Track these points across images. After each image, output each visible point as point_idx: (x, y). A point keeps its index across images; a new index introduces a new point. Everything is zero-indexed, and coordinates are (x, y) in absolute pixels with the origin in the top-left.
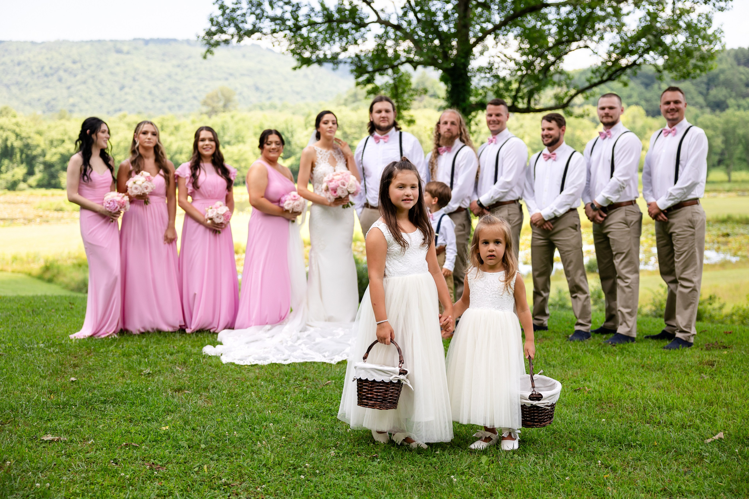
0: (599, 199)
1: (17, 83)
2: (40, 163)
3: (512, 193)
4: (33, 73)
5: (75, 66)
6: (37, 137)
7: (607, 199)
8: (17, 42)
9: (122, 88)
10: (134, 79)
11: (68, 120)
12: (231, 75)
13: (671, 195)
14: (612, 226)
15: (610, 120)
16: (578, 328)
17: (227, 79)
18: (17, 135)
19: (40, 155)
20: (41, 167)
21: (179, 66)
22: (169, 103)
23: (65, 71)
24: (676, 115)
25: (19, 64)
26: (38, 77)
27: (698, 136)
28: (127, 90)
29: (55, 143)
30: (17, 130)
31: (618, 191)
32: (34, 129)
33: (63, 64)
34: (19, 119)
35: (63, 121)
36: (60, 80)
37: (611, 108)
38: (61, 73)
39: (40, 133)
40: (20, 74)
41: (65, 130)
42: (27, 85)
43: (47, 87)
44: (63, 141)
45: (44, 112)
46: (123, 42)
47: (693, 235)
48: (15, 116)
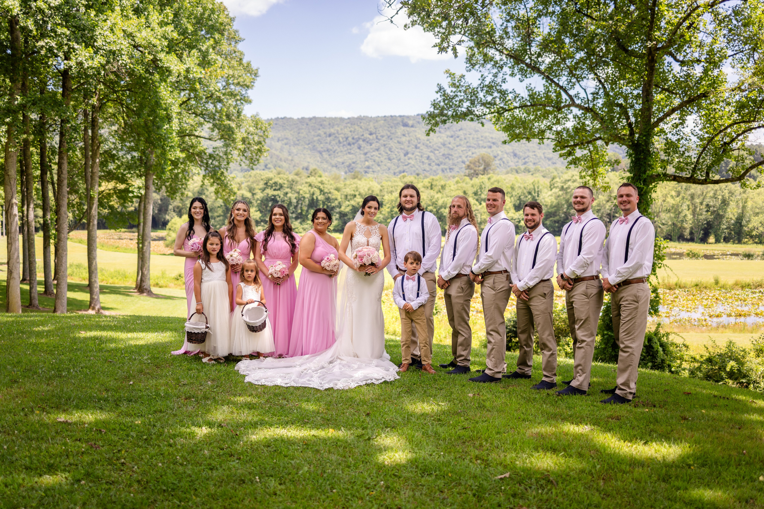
0: (567, 272)
1: (328, 150)
2: (337, 213)
3: (497, 265)
4: (340, 142)
5: (371, 137)
6: (336, 192)
7: (573, 272)
8: (330, 118)
9: (406, 154)
10: (416, 147)
11: (360, 179)
12: (494, 143)
13: (619, 273)
14: (575, 297)
15: (581, 207)
16: (544, 379)
17: (490, 147)
18: (321, 191)
19: (338, 206)
20: (338, 216)
21: (452, 137)
22: (442, 166)
23: (364, 140)
24: (628, 206)
25: (330, 135)
26: (344, 145)
27: (645, 225)
28: (410, 155)
29: (349, 197)
30: (322, 187)
31: (582, 267)
32: (334, 186)
33: (363, 135)
34: (323, 179)
35: (356, 180)
36: (359, 148)
37: (582, 197)
38: (361, 142)
39: (338, 189)
40: (330, 143)
41: (357, 187)
42: (334, 152)
43: (349, 153)
44: (355, 196)
45: (346, 173)
46: (408, 117)
47: (636, 308)
48: (320, 176)
